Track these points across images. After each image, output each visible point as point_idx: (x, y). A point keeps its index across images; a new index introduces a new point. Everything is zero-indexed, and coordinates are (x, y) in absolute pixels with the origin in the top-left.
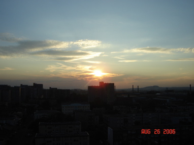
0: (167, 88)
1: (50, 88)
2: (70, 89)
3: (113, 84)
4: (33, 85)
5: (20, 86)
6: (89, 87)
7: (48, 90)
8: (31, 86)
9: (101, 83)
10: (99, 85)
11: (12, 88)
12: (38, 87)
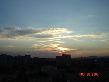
0: (101, 57)
1: (35, 57)
2: (46, 58)
3: (70, 55)
4: (25, 56)
5: (18, 56)
6: (56, 57)
7: (33, 58)
8: (24, 56)
9: (63, 54)
10: (62, 56)
11: (14, 57)
12: (28, 57)
